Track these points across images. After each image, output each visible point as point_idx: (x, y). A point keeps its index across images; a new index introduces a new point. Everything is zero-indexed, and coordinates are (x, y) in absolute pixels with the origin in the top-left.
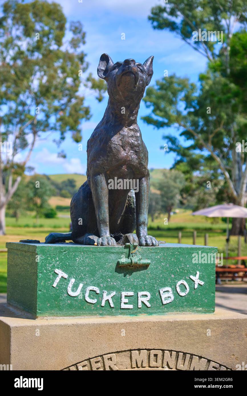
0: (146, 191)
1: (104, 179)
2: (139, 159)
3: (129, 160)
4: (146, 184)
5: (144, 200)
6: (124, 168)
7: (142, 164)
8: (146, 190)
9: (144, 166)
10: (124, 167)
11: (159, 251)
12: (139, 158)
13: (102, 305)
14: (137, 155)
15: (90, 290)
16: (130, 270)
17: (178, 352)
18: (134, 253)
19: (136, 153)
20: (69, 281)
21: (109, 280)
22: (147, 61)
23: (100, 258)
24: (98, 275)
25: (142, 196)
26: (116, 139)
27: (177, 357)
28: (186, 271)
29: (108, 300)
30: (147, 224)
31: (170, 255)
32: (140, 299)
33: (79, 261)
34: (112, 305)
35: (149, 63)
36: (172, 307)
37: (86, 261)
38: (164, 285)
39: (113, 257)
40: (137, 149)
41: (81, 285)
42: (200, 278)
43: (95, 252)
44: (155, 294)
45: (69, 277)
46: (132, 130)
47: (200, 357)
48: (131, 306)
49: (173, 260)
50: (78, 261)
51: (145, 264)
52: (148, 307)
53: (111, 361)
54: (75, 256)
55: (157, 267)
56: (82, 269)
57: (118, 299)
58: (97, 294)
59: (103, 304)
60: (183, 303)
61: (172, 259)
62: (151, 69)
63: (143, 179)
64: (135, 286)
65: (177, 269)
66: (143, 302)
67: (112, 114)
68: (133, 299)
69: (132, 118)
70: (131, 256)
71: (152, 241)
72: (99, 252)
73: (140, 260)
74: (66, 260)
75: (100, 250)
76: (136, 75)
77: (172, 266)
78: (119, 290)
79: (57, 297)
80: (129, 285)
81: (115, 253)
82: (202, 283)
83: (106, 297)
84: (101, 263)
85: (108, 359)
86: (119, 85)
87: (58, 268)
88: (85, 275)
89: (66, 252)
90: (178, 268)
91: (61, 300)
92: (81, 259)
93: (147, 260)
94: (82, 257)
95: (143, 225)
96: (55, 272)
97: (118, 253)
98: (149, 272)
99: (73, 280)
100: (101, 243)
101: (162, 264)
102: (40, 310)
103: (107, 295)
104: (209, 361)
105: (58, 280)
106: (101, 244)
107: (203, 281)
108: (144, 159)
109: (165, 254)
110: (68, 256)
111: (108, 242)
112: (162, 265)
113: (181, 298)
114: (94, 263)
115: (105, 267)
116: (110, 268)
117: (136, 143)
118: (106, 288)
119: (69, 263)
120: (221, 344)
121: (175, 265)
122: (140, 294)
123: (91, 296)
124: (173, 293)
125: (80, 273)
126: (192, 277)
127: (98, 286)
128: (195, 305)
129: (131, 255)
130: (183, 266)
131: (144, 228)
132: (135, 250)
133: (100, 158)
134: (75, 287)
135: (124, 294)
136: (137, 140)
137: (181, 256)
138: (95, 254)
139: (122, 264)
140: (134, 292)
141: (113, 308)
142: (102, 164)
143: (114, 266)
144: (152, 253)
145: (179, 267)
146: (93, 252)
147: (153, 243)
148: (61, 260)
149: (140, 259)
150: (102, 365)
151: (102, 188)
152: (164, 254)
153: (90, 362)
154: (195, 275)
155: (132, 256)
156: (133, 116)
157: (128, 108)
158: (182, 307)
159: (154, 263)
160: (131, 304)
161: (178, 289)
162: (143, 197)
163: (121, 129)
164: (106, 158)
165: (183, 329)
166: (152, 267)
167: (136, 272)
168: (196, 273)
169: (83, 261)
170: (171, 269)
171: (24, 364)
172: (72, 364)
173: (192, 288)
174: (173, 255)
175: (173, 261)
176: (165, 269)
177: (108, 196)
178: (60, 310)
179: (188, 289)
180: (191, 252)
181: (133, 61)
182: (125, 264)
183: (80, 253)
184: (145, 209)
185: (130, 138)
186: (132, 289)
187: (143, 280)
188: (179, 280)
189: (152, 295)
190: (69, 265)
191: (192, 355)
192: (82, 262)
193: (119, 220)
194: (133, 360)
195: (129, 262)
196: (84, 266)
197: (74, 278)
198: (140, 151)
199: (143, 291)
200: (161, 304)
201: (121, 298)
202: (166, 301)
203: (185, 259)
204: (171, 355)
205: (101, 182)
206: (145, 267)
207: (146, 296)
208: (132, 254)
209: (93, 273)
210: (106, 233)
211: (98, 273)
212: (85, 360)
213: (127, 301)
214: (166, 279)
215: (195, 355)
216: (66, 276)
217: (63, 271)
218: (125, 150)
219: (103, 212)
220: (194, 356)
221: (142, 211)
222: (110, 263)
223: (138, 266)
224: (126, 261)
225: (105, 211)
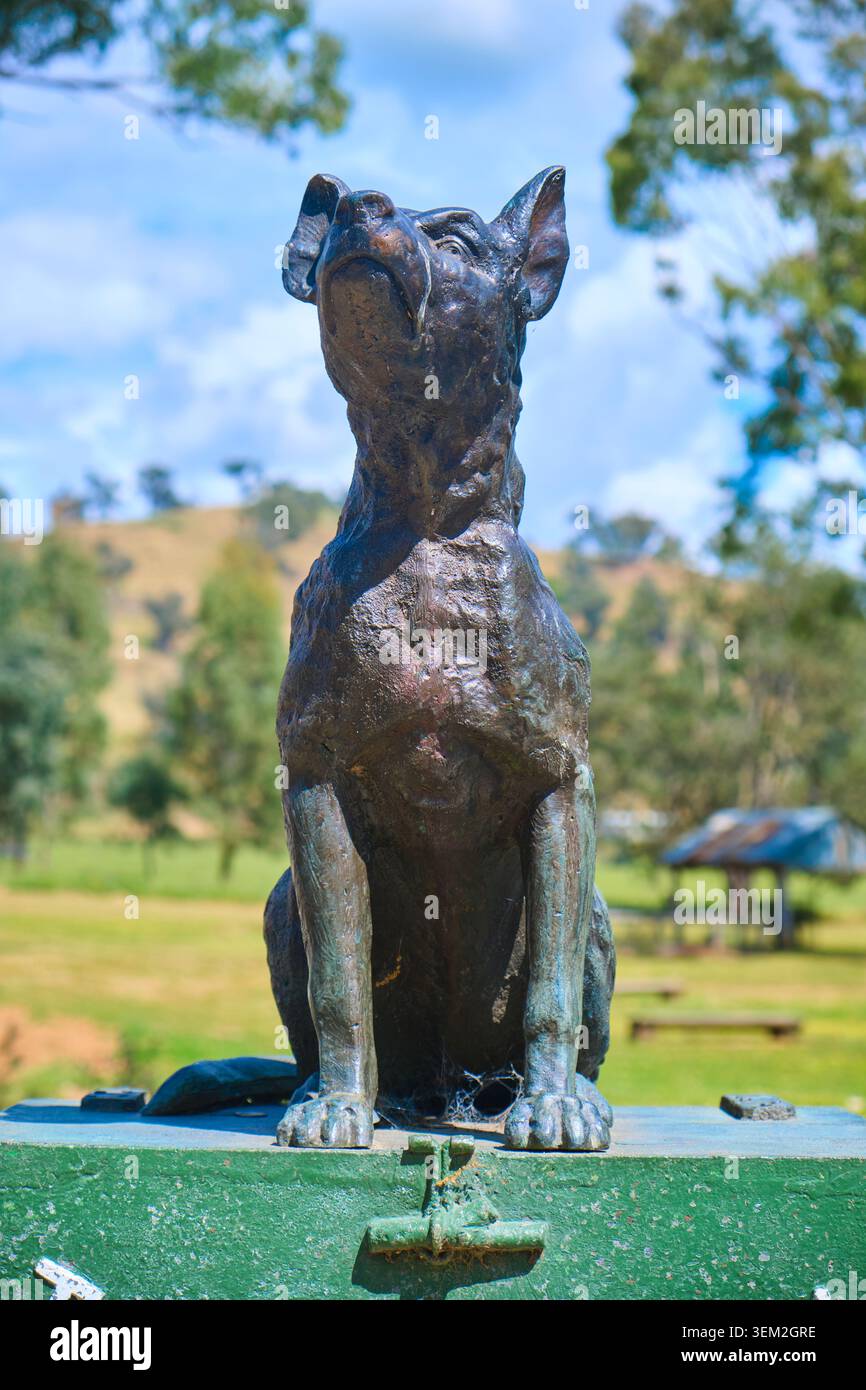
0: (561, 863)
1: (332, 804)
2: (505, 696)
3: (451, 708)
4: (567, 826)
5: (550, 910)
6: (428, 747)
7: (524, 722)
8: (564, 858)
9: (540, 732)
10: (424, 741)
11: (595, 1178)
12: (503, 694)
14: (491, 679)
16: (436, 1275)
18: (456, 1189)
23: (274, 1210)
25: (541, 889)
28: (752, 1285)
30: (567, 1032)
31: (658, 1197)
33: (161, 1221)
35: (528, 203)
37: (200, 1222)
39: (342, 1203)
40: (490, 646)
43: (246, 1180)
45: (112, 1300)
46: (470, 550)
49: (675, 1224)
50: (155, 1220)
51: (509, 1244)
54: (142, 1198)
55: (587, 1263)
56: (176, 1260)
61: (669, 1217)
62: (551, 233)
63: (550, 801)
65: (703, 1273)
70: (437, 1205)
71: (563, 1124)
72: (270, 1181)
73: (479, 1225)
74: (95, 1215)
75: (274, 1171)
76: (401, 274)
77: (671, 1257)
81: (353, 1183)
84: (278, 1237)
87: (53, 1254)
89: (95, 1177)
90: (709, 1267)
92: (174, 1211)
93: (526, 1223)
94: (177, 1201)
95: (545, 1040)
96: (35, 1277)
97: (366, 1185)
98: (544, 1286)
100: (290, 1134)
101: (616, 1244)
106: (292, 1137)
108: (533, 699)
109: (633, 1194)
110: (103, 1196)
111: (322, 1129)
112: (613, 1253)
114: (242, 1233)
115: (299, 1256)
116: (325, 1260)
117: (488, 616)
119: (107, 1229)
121: (689, 1249)
125: (169, 1283)
129: (439, 1198)
130: (735, 1259)
131: (556, 1054)
132: (458, 1173)
136: (492, 604)
137: (724, 1203)
138: (245, 1187)
139: (381, 1243)
142: (317, 729)
143: (350, 1250)
144: (560, 1185)
145: (714, 1262)
146: (233, 1178)
147: (566, 1137)
148: (69, 1214)
149: (483, 1222)
151: (323, 852)
152: (625, 1192)
155: (444, 1204)
157: (426, 441)
159: (567, 1237)
162: (547, 893)
163: (406, 550)
164: (330, 698)
166: (560, 1258)
167: (469, 1285)
169: (181, 1222)
170: (669, 1274)
174: (678, 1198)
175: (680, 1228)
176: (635, 1271)
180: (780, 1185)
181: (375, 200)
182: (399, 1243)
183: (164, 1181)
184: (561, 957)
185: (455, 595)
190: (110, 1239)
192: (176, 1227)
193: (502, 1002)
195: (421, 1233)
196: (189, 1249)
198: (509, 658)
203: (744, 1221)
205: (320, 822)
206: (517, 1258)
208: (441, 1193)
210: (344, 1077)
211: (263, 1284)
216: (92, 1296)
217: (82, 1270)
219: (329, 970)
221: (544, 963)
222: (325, 1234)
223: (480, 1255)
224: (405, 1225)
225: (338, 967)
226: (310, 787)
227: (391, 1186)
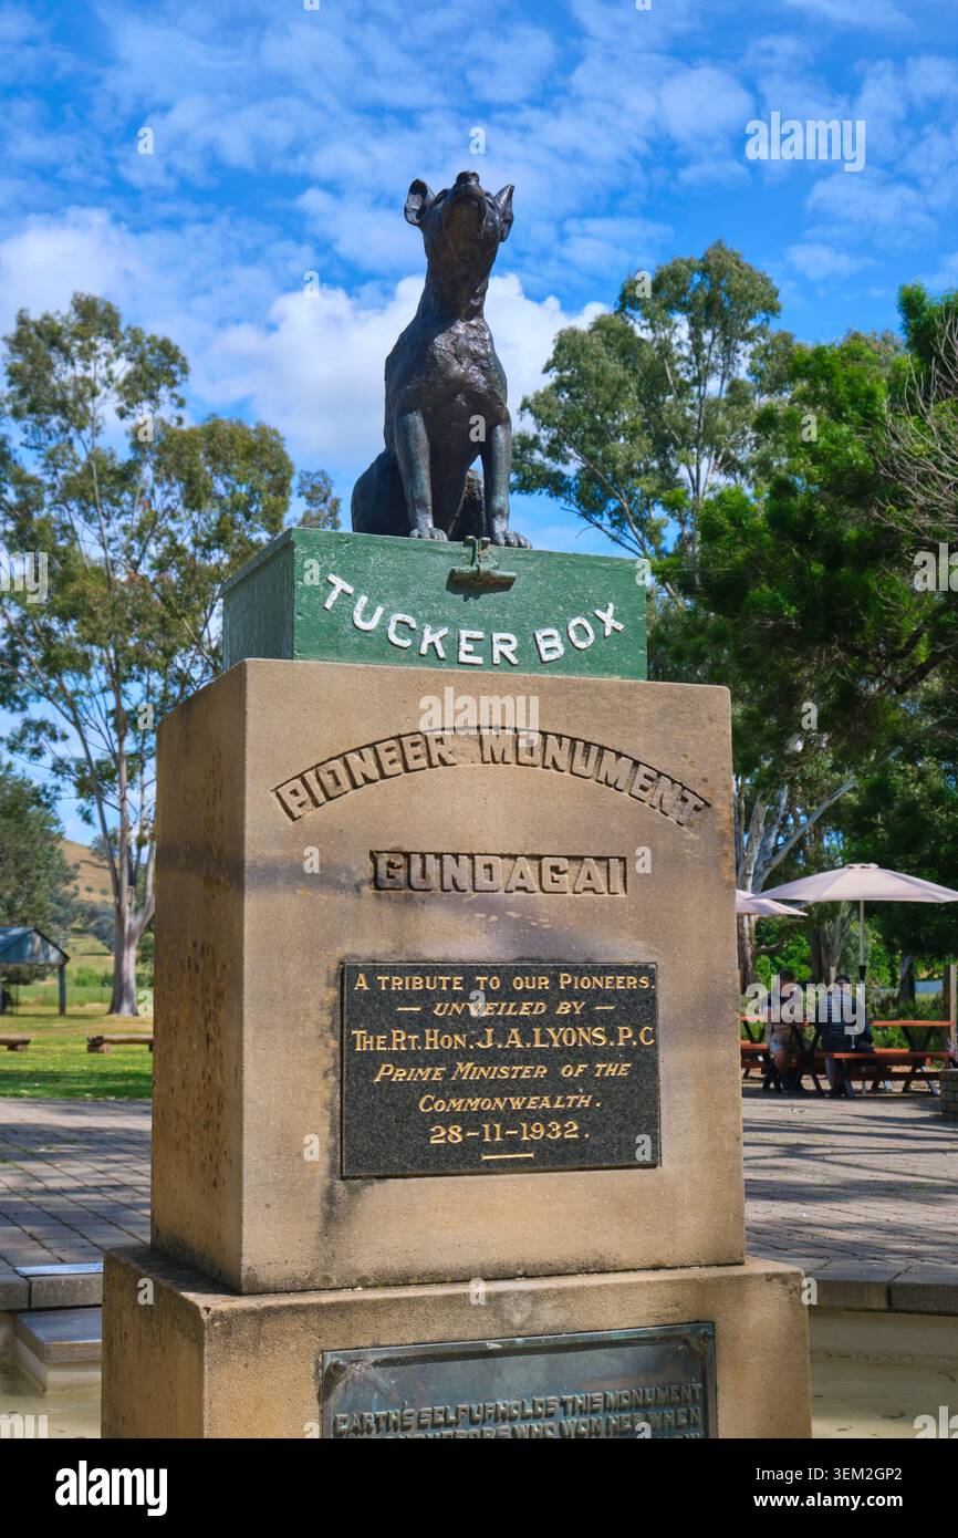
1: (420, 421)
2: (490, 384)
3: (470, 384)
4: (505, 438)
5: (500, 468)
6: (460, 398)
7: (495, 393)
8: (505, 449)
9: (499, 399)
10: (459, 396)
11: (530, 557)
12: (489, 381)
13: (422, 652)
14: (484, 375)
15: (398, 622)
16: (476, 588)
17: (573, 740)
18: (483, 556)
19: (484, 370)
20: (356, 600)
21: (435, 605)
22: (501, 193)
23: (417, 561)
24: (414, 592)
26: (441, 342)
27: (573, 750)
28: (587, 601)
29: (433, 644)
31: (554, 566)
32: (498, 648)
33: (375, 563)
34: (442, 655)
35: (505, 196)
36: (561, 668)
37: (389, 564)
38: (545, 625)
39: (441, 560)
40: (484, 362)
41: (380, 610)
42: (616, 617)
43: (405, 548)
44: (526, 640)
45: (356, 592)
46: (475, 327)
47: (619, 755)
48: (479, 660)
49: (560, 577)
50: (372, 562)
51: (505, 578)
52: (512, 664)
53: (442, 743)
54: (367, 553)
55: (530, 588)
56: (381, 578)
57: (452, 644)
58: (413, 629)
59: (424, 650)
60: (582, 662)
61: (558, 574)
62: (508, 210)
63: (498, 428)
64: (485, 621)
65: (570, 596)
66: (502, 654)
67: (436, 295)
68: (483, 647)
69: (475, 303)
70: (477, 561)
71: (517, 539)
72: (415, 550)
73: (494, 569)
74: (350, 559)
75: (418, 546)
76: (482, 208)
77: (559, 589)
78: (455, 627)
79: (333, 630)
80: (473, 618)
81: (446, 553)
82: (620, 627)
83: (430, 636)
84: (418, 572)
85: (437, 740)
86: (447, 227)
87: (334, 573)
88: (387, 591)
89: (350, 544)
91: (340, 635)
92: (380, 559)
93: (509, 571)
94: (381, 555)
95: (499, 516)
96: (328, 581)
97: (451, 555)
98: (514, 596)
99: (364, 599)
101: (539, 582)
102: (299, 652)
103: (432, 633)
104: (636, 764)
105: (334, 595)
106: (420, 539)
107: (622, 623)
109: (545, 564)
110: (353, 552)
111: (430, 536)
112: (538, 586)
113: (577, 652)
114: (405, 569)
115: (426, 580)
116: (435, 582)
117: (482, 351)
118: (428, 620)
119: (355, 565)
120: (660, 732)
121: (565, 587)
122: (497, 636)
123: (401, 633)
124: (562, 641)
125: (378, 587)
126: (598, 612)
127: (414, 614)
128: (605, 670)
129: (478, 559)
130: (581, 591)
131: (502, 523)
132: (485, 550)
133: (413, 379)
134: (368, 613)
135: (464, 634)
136: (484, 347)
137: (576, 570)
138: (406, 553)
139: (460, 575)
140: (486, 633)
141: (443, 659)
143: (445, 579)
144: (520, 559)
145: (574, 592)
146: (401, 548)
147: (519, 543)
148: (340, 558)
149: (497, 568)
150: (425, 752)
151: (417, 439)
152: (542, 565)
153: (401, 744)
154: (605, 610)
155: (480, 561)
156: (476, 297)
158: (581, 670)
159: (523, 578)
160: (479, 655)
161: (573, 635)
162: (499, 462)
163: (452, 324)
164: (423, 377)
165: (583, 695)
166: (521, 586)
167: (488, 593)
168: (607, 607)
169: (382, 564)
170: (558, 595)
171: (272, 734)
172: (365, 743)
173: (601, 636)
174: (561, 566)
175: (562, 579)
176: (546, 593)
177: (428, 455)
178: (339, 654)
179: (592, 637)
180: (596, 565)
181: (474, 175)
182: (467, 575)
183: (376, 547)
184: (504, 486)
185: (472, 343)
186: (481, 625)
187: (502, 611)
188: (574, 617)
189: (519, 642)
190: (356, 569)
191: (602, 748)
192: (380, 565)
193: (451, 527)
194: (485, 747)
195: (474, 572)
196: (385, 574)
197: (366, 594)
198: (491, 367)
199: (502, 632)
200: (539, 661)
201: (459, 642)
202: (549, 655)
203: (584, 577)
204: (560, 744)
205: (416, 427)
206: (505, 584)
207: (509, 642)
208: (479, 557)
209: (402, 590)
210: (427, 523)
211: (413, 589)
212: (392, 738)
213: (470, 648)
214: (547, 613)
215: (607, 749)
216: (350, 590)
217: (345, 579)
218: (460, 363)
219: (419, 484)
220: (606, 751)
221: (498, 488)
222: (436, 572)
223: (491, 582)
224: (467, 569)
225: (422, 484)
226: (411, 412)
227: (460, 555)
